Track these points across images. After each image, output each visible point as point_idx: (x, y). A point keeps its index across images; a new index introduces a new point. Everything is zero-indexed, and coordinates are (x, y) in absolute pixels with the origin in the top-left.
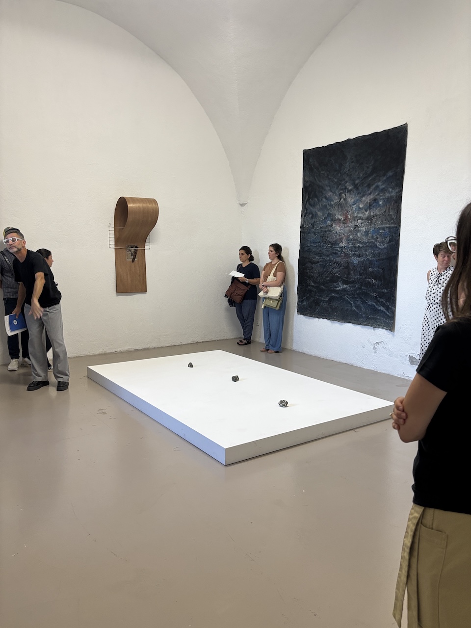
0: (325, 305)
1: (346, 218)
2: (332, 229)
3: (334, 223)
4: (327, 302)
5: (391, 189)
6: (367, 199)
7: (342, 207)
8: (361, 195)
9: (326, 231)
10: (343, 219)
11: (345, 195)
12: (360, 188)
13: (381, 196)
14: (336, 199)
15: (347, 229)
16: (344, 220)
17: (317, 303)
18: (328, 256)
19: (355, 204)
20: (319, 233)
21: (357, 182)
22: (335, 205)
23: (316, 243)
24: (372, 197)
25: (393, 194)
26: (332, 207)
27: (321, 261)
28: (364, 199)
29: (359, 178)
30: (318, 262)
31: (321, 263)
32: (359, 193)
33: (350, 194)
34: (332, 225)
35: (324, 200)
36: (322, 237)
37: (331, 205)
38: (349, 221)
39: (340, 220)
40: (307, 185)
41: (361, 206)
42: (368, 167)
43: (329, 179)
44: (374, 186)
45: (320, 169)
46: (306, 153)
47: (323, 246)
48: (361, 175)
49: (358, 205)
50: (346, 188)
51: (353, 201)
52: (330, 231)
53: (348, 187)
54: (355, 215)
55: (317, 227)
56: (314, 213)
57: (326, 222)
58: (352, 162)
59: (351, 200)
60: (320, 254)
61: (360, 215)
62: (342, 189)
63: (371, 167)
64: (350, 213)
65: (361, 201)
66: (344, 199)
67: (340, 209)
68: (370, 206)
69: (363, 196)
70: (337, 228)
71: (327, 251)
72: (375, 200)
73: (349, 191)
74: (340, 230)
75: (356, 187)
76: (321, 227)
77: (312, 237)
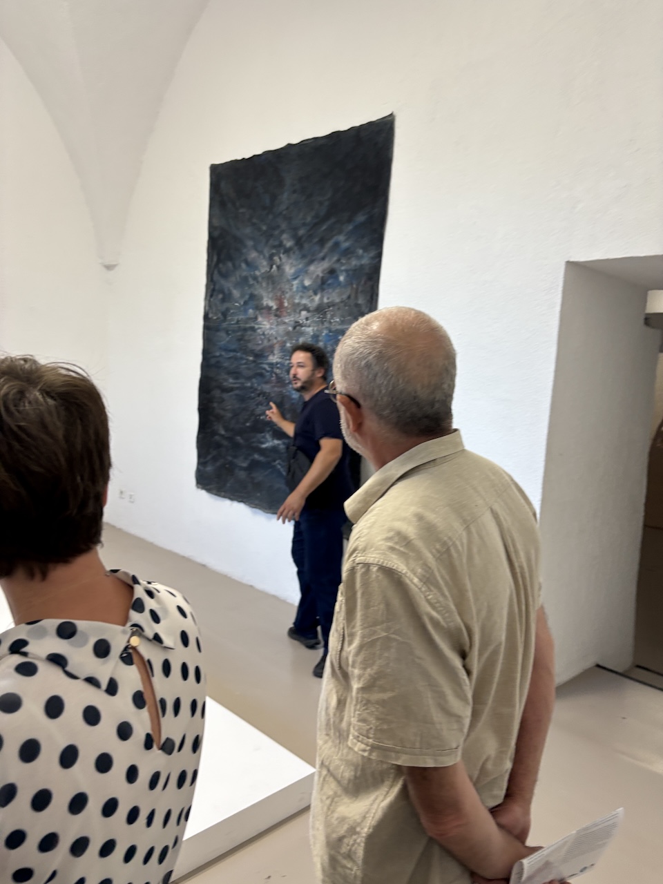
0: (242, 475)
1: (281, 306)
2: (256, 326)
3: (261, 314)
4: (245, 469)
5: (360, 252)
6: (318, 269)
7: (273, 283)
8: (306, 261)
9: (245, 330)
10: (275, 307)
11: (280, 258)
12: (306, 246)
13: (343, 264)
14: (263, 266)
15: (282, 328)
16: (277, 310)
17: (229, 469)
18: (249, 378)
19: (295, 279)
20: (234, 331)
21: (301, 232)
22: (263, 278)
23: (231, 351)
24: (326, 265)
25: (365, 261)
26: (258, 282)
27: (237, 388)
28: (312, 268)
29: (304, 224)
30: (232, 389)
31: (237, 392)
32: (304, 256)
33: (289, 257)
34: (256, 318)
35: (244, 266)
36: (239, 340)
37: (255, 278)
38: (285, 314)
39: (269, 308)
40: (216, 234)
41: (307, 283)
42: (321, 203)
43: (254, 224)
44: (330, 244)
45: (238, 204)
46: (215, 169)
47: (242, 358)
48: (309, 219)
49: (302, 282)
50: (281, 245)
51: (292, 271)
52: (253, 329)
53: (285, 242)
54: (297, 301)
55: (232, 320)
56: (226, 291)
57: (246, 311)
58: (294, 192)
59: (289, 270)
60: (236, 374)
61: (304, 301)
62: (274, 247)
63: (327, 203)
64: (287, 296)
65: (306, 272)
66: (279, 267)
67: (270, 286)
68: (322, 284)
69: (311, 262)
70: (266, 325)
71: (249, 369)
72: (332, 272)
73: (287, 251)
74: (271, 329)
75: (299, 242)
76: (238, 321)
77: (223, 339)
